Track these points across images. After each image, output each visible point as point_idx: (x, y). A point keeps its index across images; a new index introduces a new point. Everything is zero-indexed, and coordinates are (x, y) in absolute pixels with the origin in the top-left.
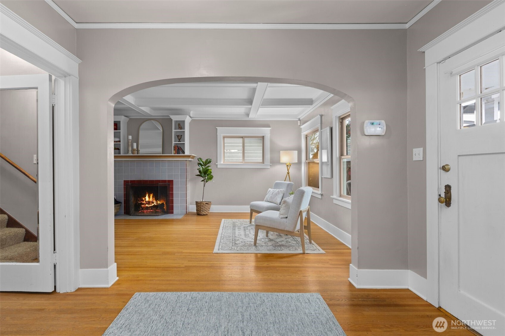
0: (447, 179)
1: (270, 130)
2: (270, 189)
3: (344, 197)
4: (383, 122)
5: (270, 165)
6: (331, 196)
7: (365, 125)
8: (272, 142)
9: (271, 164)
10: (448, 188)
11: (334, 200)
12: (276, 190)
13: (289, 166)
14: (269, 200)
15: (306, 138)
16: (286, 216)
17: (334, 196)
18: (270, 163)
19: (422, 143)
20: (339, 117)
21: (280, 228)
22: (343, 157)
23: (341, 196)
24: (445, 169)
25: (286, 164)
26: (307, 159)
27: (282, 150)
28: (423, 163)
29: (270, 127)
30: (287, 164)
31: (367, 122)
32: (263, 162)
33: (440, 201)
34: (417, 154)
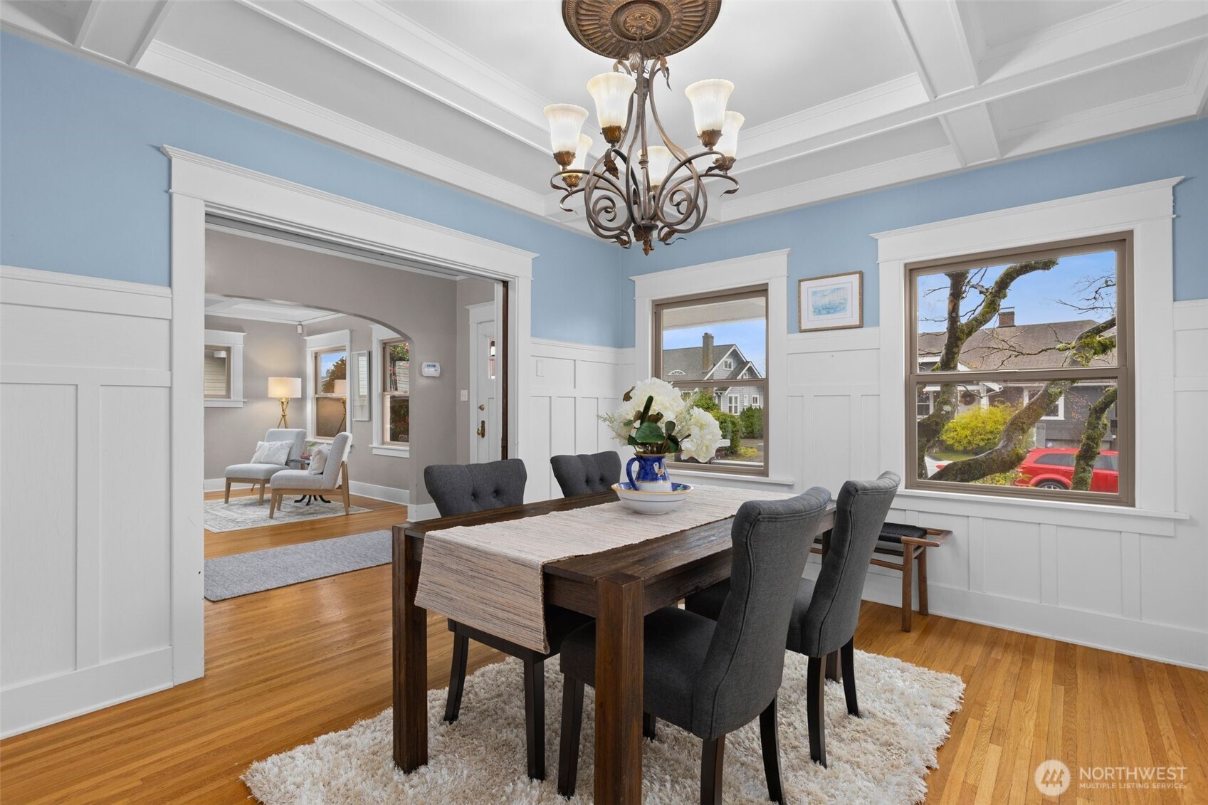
0: (483, 416)
1: (244, 336)
2: (262, 443)
3: (388, 444)
4: (438, 365)
5: (244, 402)
6: (370, 446)
7: (423, 366)
8: (246, 360)
9: (246, 400)
10: (483, 422)
11: (374, 450)
12: (275, 442)
13: (285, 404)
14: (262, 461)
15: (316, 357)
16: (321, 471)
17: (375, 444)
18: (244, 398)
19: (467, 387)
20: (382, 340)
21: (313, 488)
22: (386, 393)
23: (383, 443)
24: (481, 408)
25: (278, 399)
26: (316, 393)
27: (274, 376)
28: (467, 403)
29: (243, 332)
30: (283, 401)
31: (424, 363)
32: (228, 395)
33: (478, 434)
34: (463, 395)
